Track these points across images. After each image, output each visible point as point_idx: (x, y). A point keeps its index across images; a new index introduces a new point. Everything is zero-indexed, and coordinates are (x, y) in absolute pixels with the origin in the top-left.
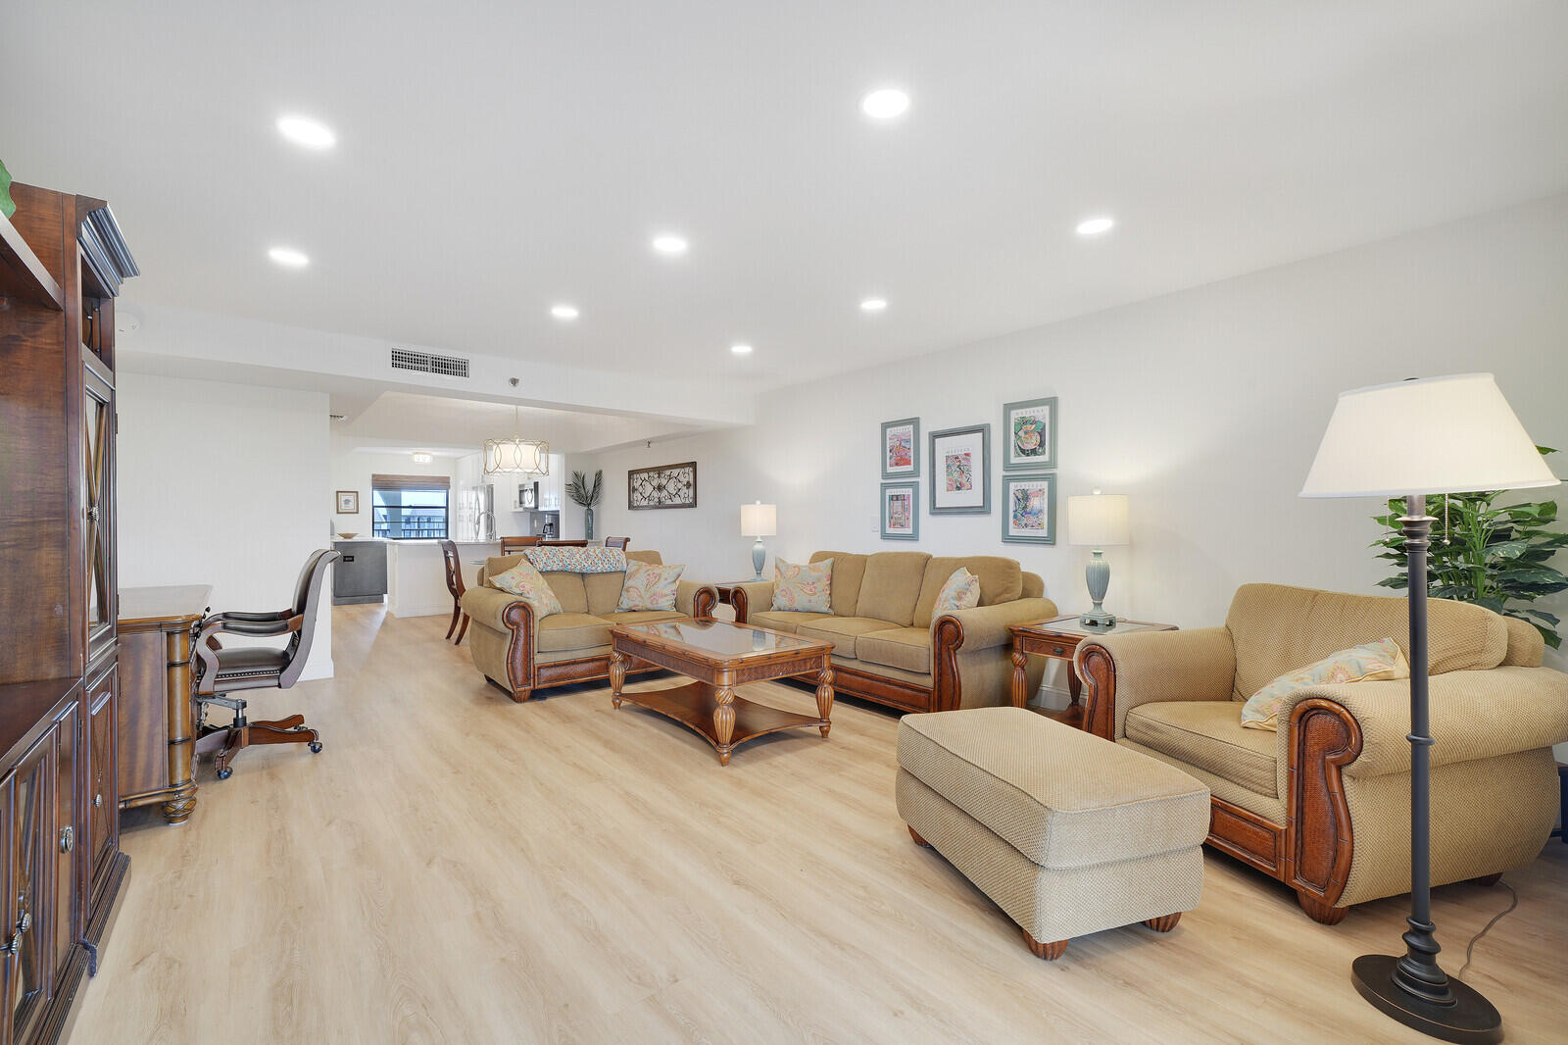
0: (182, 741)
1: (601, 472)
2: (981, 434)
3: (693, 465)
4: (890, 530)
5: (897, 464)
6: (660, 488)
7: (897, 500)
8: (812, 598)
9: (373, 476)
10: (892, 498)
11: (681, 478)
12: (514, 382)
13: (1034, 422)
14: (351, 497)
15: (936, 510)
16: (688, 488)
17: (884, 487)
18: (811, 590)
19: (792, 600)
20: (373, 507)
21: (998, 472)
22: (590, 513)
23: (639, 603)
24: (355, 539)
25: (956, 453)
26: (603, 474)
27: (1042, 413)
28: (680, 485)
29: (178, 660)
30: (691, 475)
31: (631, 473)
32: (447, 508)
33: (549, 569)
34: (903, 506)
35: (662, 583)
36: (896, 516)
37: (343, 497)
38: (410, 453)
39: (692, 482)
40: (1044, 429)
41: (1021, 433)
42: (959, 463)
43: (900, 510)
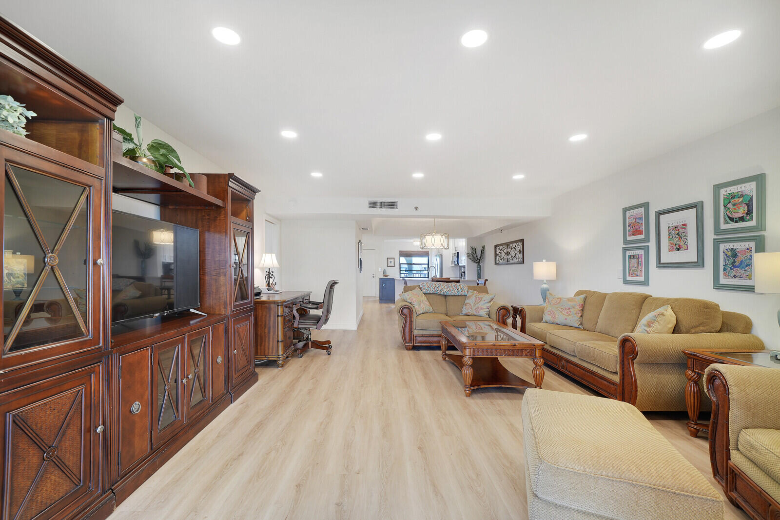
0: (281, 341)
1: (484, 246)
2: (695, 209)
3: (522, 241)
4: (629, 278)
5: (633, 235)
6: (508, 254)
7: (634, 258)
8: (568, 318)
9: (400, 251)
10: (630, 257)
11: (517, 248)
12: (416, 208)
13: (742, 196)
14: (392, 260)
15: (660, 265)
16: (520, 253)
17: (625, 250)
18: (567, 313)
19: (554, 317)
20: (400, 264)
21: (709, 236)
22: (479, 267)
23: (470, 312)
24: (388, 277)
25: (676, 224)
26: (485, 247)
27: (750, 189)
28: (516, 252)
29: (280, 315)
30: (521, 246)
31: (496, 246)
32: (428, 264)
33: (428, 292)
34: (638, 263)
35: (482, 302)
36: (633, 269)
37: (389, 260)
38: (412, 241)
39: (521, 249)
40: (751, 200)
41: (730, 206)
42: (678, 232)
43: (636, 264)
